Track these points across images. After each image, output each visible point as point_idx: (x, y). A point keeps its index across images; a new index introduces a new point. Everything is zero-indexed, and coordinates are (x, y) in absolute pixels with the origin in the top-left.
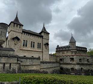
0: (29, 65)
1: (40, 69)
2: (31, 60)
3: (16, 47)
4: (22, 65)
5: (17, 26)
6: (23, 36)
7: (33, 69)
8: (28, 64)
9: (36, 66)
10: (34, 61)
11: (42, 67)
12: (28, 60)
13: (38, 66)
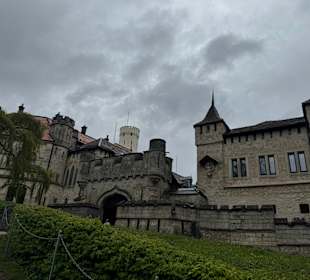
0: (229, 231)
1: (279, 245)
2: (234, 213)
3: (212, 184)
4: (207, 230)
5: (208, 128)
6: (229, 149)
7: (246, 243)
8: (226, 226)
9: (260, 235)
10: (247, 218)
11: (285, 241)
12: (225, 215)
13: (266, 234)
